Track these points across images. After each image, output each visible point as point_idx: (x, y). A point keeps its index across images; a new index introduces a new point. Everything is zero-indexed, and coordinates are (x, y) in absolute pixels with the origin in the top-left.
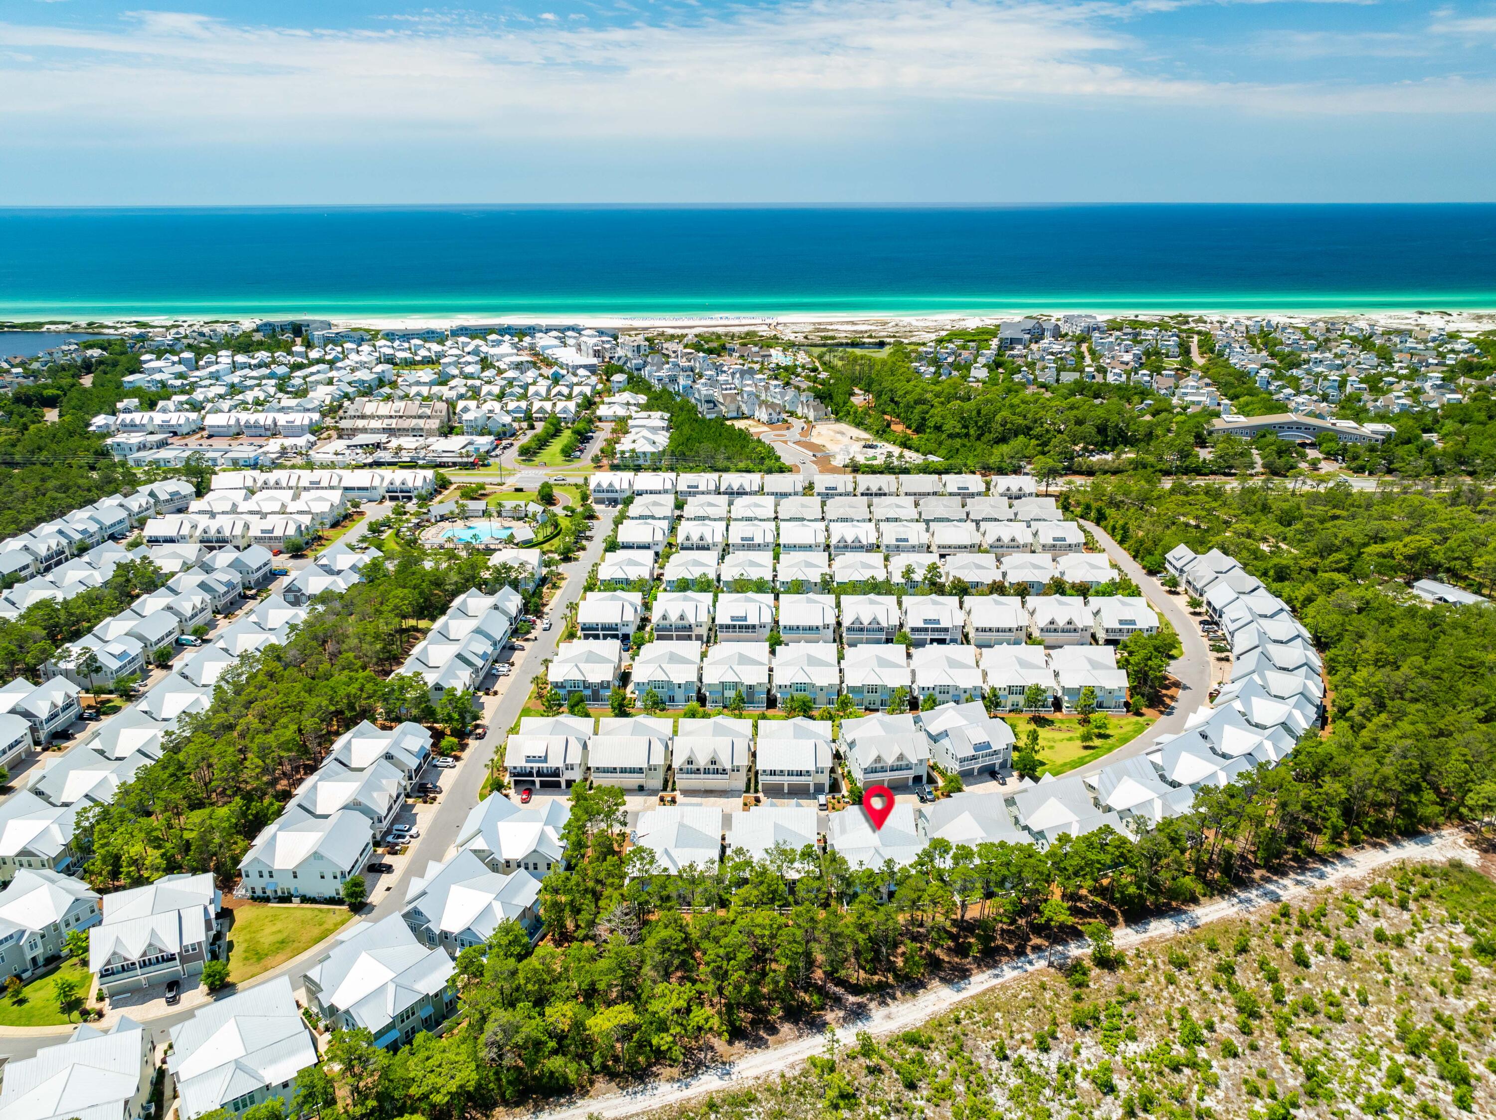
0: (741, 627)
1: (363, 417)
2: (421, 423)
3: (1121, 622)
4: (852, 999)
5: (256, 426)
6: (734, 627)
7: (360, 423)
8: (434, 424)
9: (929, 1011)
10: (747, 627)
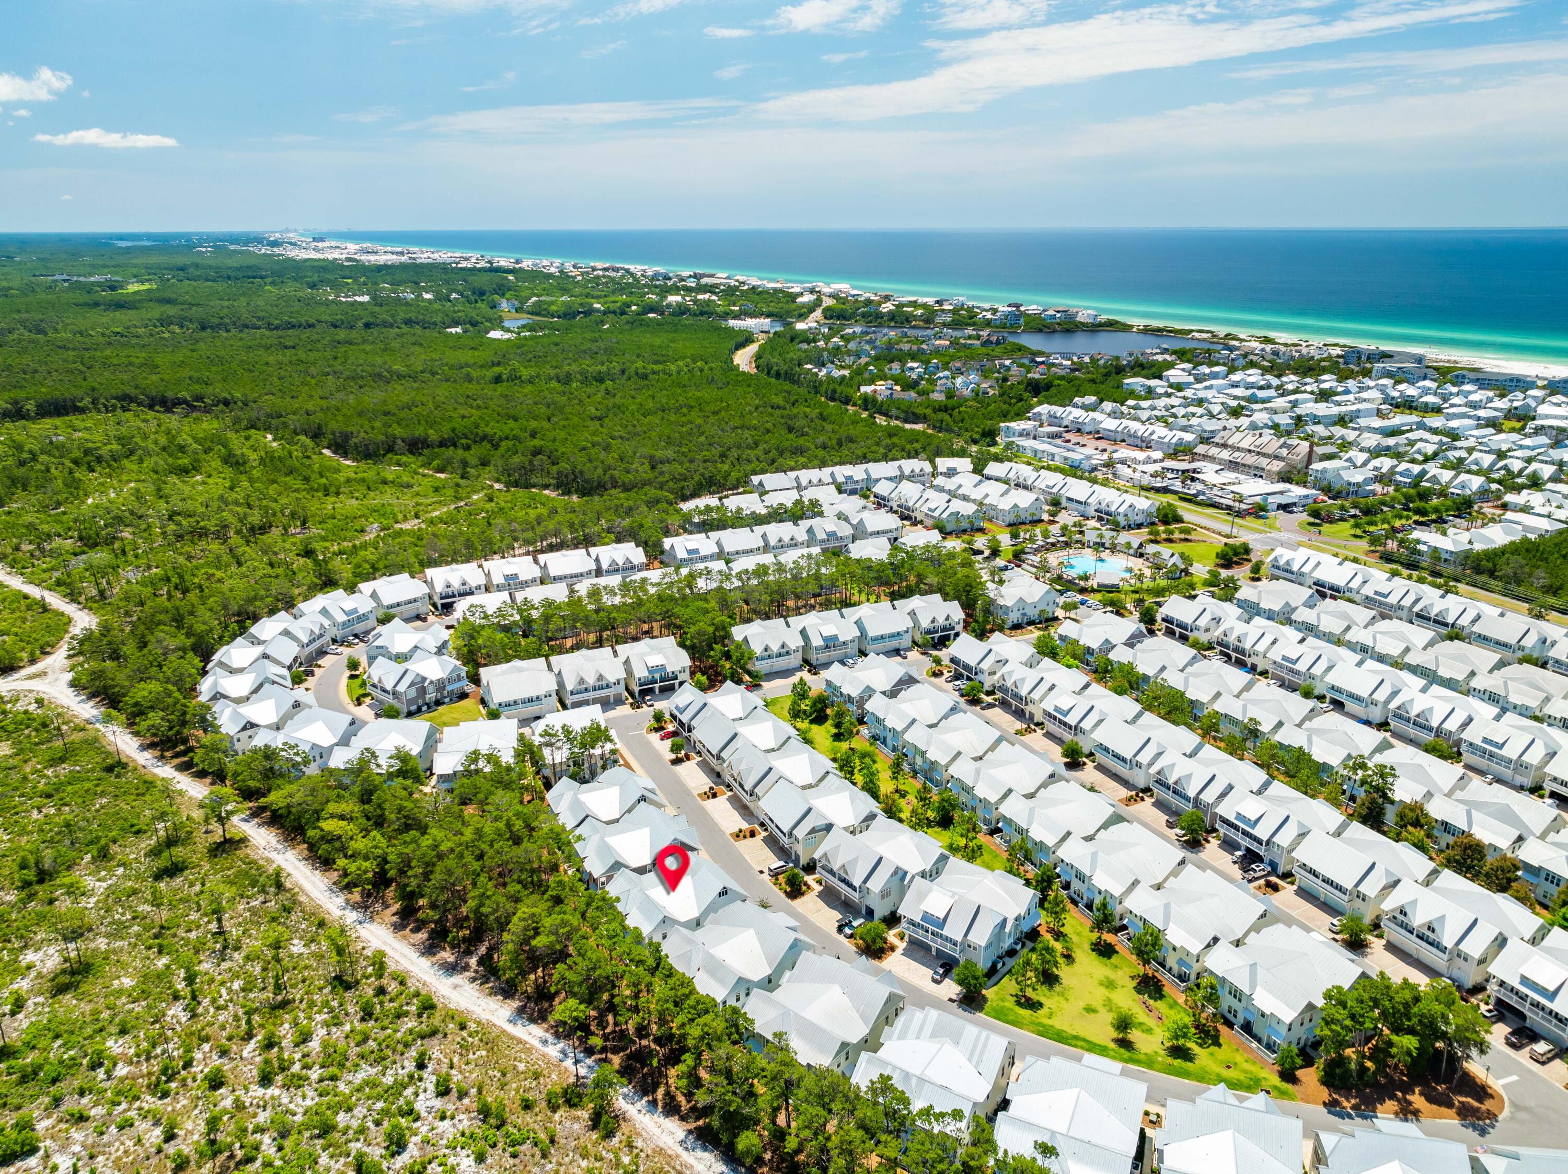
0: (1060, 721)
1: (1224, 446)
2: (1264, 462)
3: (1525, 980)
4: (473, 961)
5: (1135, 436)
6: (1055, 718)
7: (1214, 451)
8: (1277, 466)
9: (471, 1008)
10: (1065, 724)
